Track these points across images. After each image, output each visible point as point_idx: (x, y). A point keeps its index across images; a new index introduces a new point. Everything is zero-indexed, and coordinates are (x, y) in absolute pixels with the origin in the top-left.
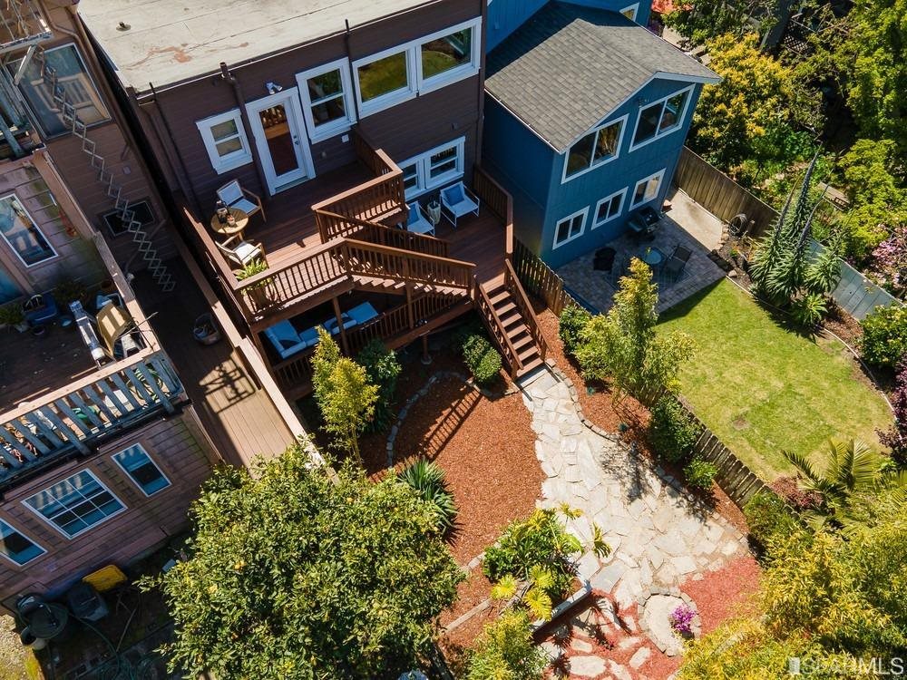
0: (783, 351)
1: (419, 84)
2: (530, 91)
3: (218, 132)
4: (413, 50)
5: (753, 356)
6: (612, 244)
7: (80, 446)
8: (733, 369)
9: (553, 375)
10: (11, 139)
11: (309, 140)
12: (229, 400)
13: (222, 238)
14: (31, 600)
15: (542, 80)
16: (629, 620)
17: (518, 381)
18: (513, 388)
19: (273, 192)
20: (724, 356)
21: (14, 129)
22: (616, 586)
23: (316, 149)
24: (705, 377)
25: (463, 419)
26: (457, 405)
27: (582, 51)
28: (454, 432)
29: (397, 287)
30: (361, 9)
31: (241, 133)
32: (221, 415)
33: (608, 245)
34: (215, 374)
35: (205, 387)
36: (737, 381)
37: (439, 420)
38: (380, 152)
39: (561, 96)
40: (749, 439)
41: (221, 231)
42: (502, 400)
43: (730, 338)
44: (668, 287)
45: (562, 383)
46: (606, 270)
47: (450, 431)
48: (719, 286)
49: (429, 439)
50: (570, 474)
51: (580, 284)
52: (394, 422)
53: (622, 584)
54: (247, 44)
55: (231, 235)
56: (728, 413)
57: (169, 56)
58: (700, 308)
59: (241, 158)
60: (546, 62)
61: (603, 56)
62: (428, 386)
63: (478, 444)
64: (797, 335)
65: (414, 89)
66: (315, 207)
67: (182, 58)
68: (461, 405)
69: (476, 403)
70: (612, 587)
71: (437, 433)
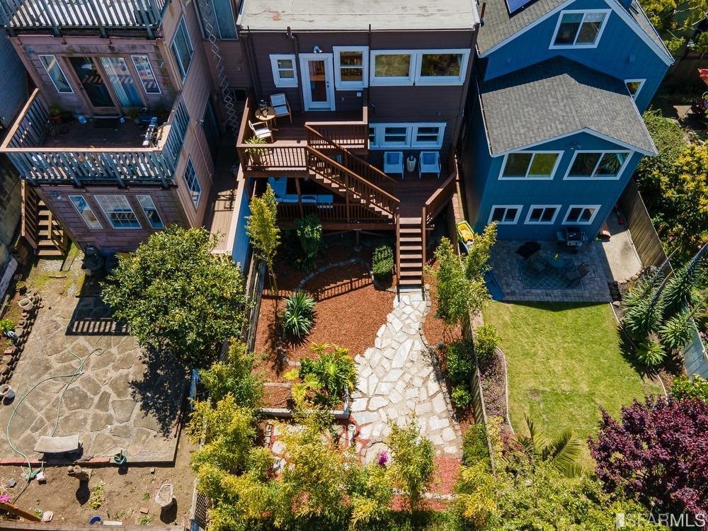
0: (609, 371)
1: (415, 78)
2: (503, 110)
3: (282, 63)
4: (416, 56)
5: (582, 361)
6: (542, 242)
7: (121, 182)
8: (560, 361)
9: (423, 295)
10: (149, 30)
11: (335, 88)
12: (225, 208)
13: (254, 120)
14: (92, 249)
15: (515, 106)
16: (359, 445)
17: (399, 286)
18: (394, 289)
19: (306, 109)
20: (561, 350)
21: (151, 25)
22: (366, 424)
23: (338, 94)
24: (535, 355)
25: (352, 290)
26: (355, 281)
27: (552, 96)
28: (342, 294)
29: (340, 190)
30: (389, 21)
31: (294, 69)
32: (216, 213)
33: (539, 242)
34: (228, 192)
35: (219, 196)
36: (556, 370)
37: (339, 283)
38: (365, 109)
39: (518, 120)
40: (531, 407)
41: (257, 117)
42: (382, 292)
43: (575, 342)
44: (560, 288)
45: (425, 303)
46: (524, 256)
47: (340, 292)
48: (599, 306)
49: (326, 290)
50: (388, 353)
51: (498, 257)
52: (314, 271)
53: (370, 426)
54: (313, 21)
55: (261, 121)
56: (532, 384)
57: (271, 15)
58: (570, 313)
59: (291, 83)
60: (526, 95)
61: (562, 104)
62: (347, 262)
63: (350, 307)
64: (631, 367)
65: (412, 80)
66: (307, 123)
67: (276, 18)
68: (357, 282)
69: (366, 285)
70: (364, 423)
71: (331, 289)
